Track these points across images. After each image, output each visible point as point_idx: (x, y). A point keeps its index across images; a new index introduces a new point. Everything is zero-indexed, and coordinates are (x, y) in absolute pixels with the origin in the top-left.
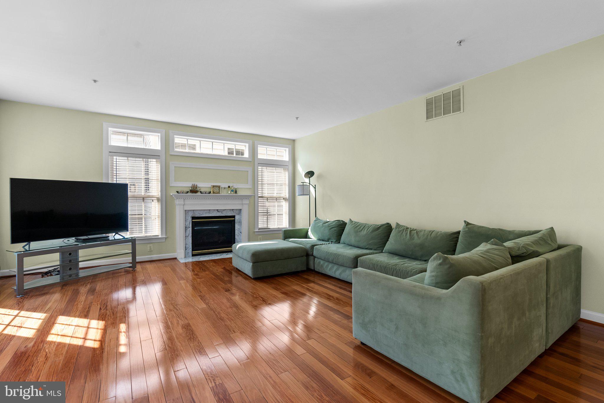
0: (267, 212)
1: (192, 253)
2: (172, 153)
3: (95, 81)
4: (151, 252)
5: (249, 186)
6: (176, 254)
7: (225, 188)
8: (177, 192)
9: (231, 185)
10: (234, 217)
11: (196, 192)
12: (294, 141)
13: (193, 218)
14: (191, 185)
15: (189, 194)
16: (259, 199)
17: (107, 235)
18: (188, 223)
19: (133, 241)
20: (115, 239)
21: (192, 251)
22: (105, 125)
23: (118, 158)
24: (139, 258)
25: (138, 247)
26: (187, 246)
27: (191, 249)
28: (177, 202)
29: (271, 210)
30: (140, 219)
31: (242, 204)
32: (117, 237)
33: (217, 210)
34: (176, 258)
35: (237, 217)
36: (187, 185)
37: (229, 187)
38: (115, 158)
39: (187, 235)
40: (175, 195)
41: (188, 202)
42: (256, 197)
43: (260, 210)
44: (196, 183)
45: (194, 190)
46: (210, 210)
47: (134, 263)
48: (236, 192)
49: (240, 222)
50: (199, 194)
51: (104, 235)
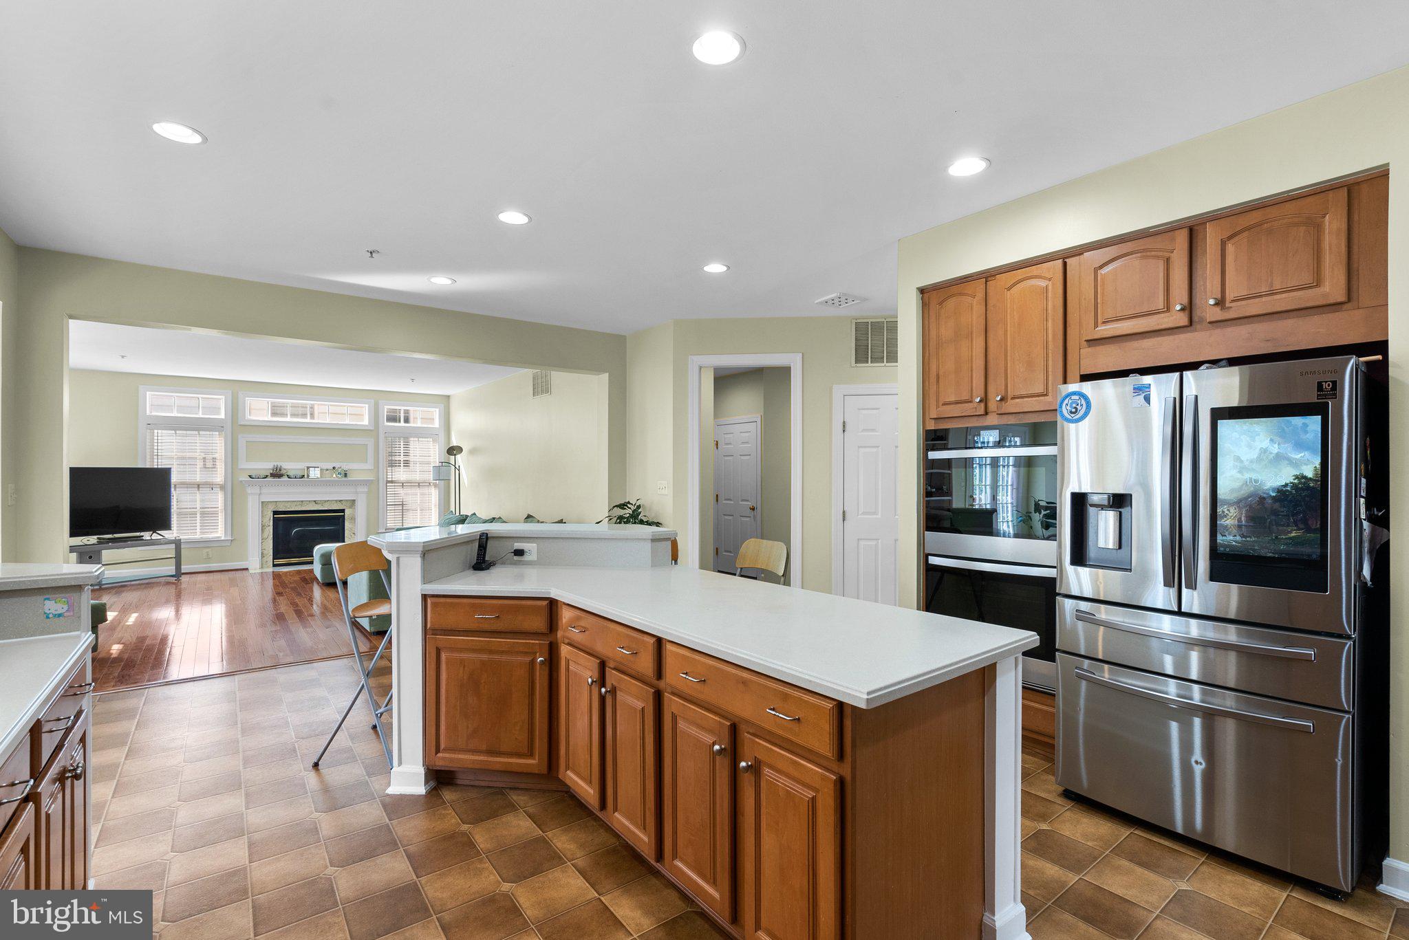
0: (403, 505)
1: (273, 562)
2: (242, 423)
3: (123, 357)
4: (208, 559)
5: (369, 465)
6: (248, 562)
7: (327, 470)
8: (250, 476)
9: (337, 465)
10: (343, 511)
11: (280, 476)
12: (449, 396)
13: (275, 513)
14: (271, 467)
15: (269, 479)
16: (388, 485)
17: (142, 534)
18: (266, 520)
19: (178, 543)
20: (151, 539)
21: (274, 559)
22: (141, 388)
23: (160, 431)
24: (184, 568)
25: (184, 553)
26: (265, 552)
27: (272, 557)
28: (249, 490)
29: (409, 500)
30: (193, 514)
31: (357, 493)
32: (155, 536)
33: (315, 501)
34: (247, 569)
35: (347, 512)
36: (267, 466)
37: (334, 468)
38: (156, 431)
39: (265, 536)
40: (246, 481)
41: (265, 490)
42: (382, 484)
43: (390, 500)
44: (279, 464)
45: (277, 474)
46: (302, 501)
47: (179, 574)
48: (346, 475)
49: (353, 519)
50: (285, 478)
51: (138, 534)
